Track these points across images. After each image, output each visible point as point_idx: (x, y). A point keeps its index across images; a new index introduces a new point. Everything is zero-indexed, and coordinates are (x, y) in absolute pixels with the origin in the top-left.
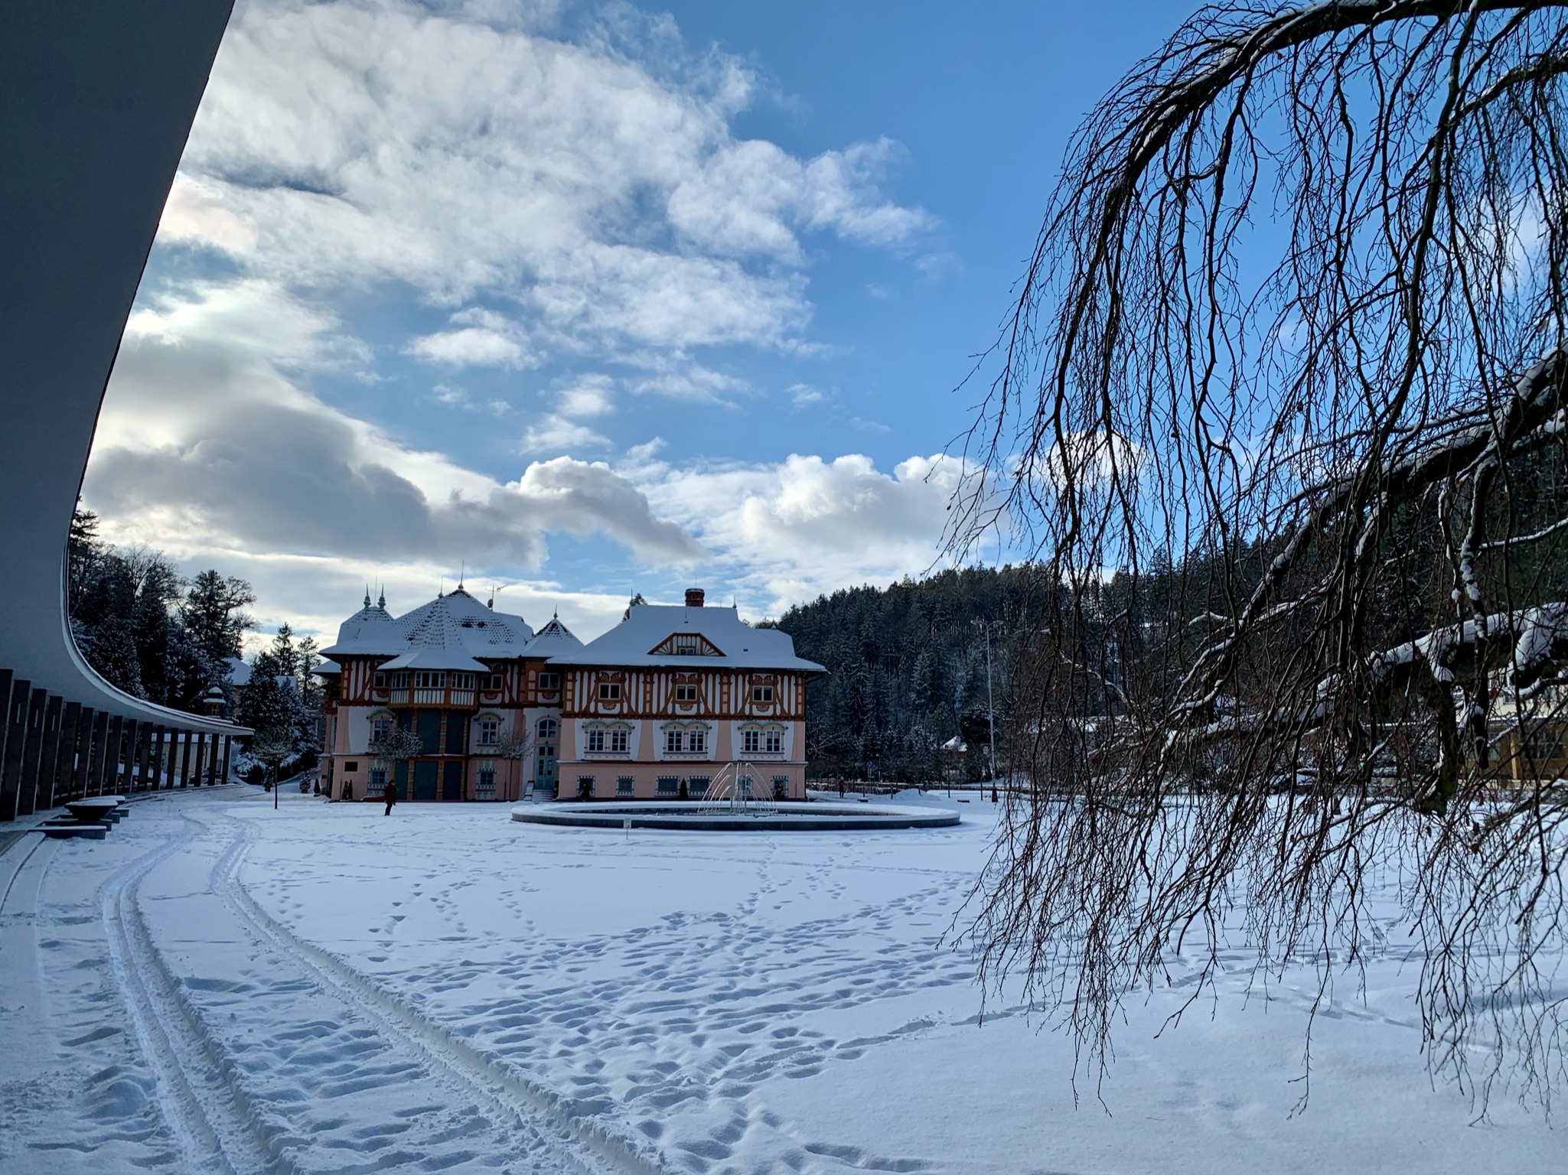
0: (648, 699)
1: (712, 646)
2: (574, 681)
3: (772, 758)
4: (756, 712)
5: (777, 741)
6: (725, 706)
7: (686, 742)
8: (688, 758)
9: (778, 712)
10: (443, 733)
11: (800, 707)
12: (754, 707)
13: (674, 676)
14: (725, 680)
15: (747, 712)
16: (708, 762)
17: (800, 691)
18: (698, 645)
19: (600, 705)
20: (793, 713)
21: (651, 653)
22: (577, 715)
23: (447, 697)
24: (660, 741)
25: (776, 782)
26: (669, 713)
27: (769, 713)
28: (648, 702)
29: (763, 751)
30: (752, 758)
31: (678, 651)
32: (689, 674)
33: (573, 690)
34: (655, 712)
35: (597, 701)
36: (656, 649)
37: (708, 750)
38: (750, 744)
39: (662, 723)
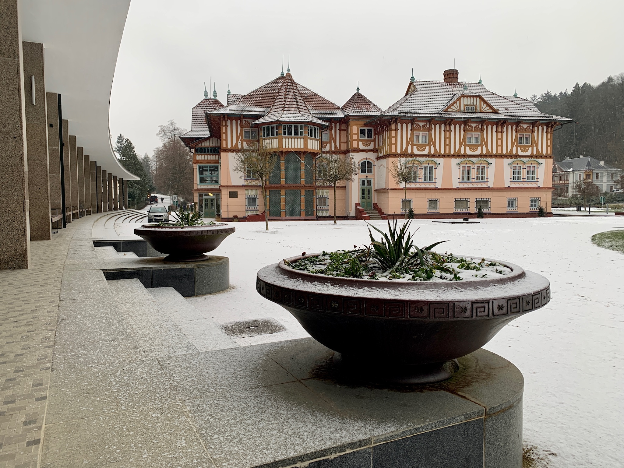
0: (447, 143)
1: (488, 105)
2: (396, 130)
3: (530, 185)
4: (520, 153)
5: (533, 173)
6: (500, 148)
7: (474, 173)
8: (475, 186)
9: (535, 152)
10: (303, 170)
11: (549, 148)
12: (519, 148)
13: (465, 126)
14: (500, 129)
15: (514, 152)
16: (488, 188)
17: (549, 137)
18: (479, 104)
19: (415, 147)
20: (544, 153)
22: (399, 156)
23: (305, 144)
24: (456, 173)
25: (532, 201)
26: (462, 152)
27: (529, 153)
28: (448, 145)
29: (524, 180)
30: (517, 185)
31: (464, 108)
32: (475, 124)
33: (396, 137)
34: (452, 152)
35: (413, 145)
36: (450, 107)
37: (488, 180)
38: (516, 175)
39: (458, 160)
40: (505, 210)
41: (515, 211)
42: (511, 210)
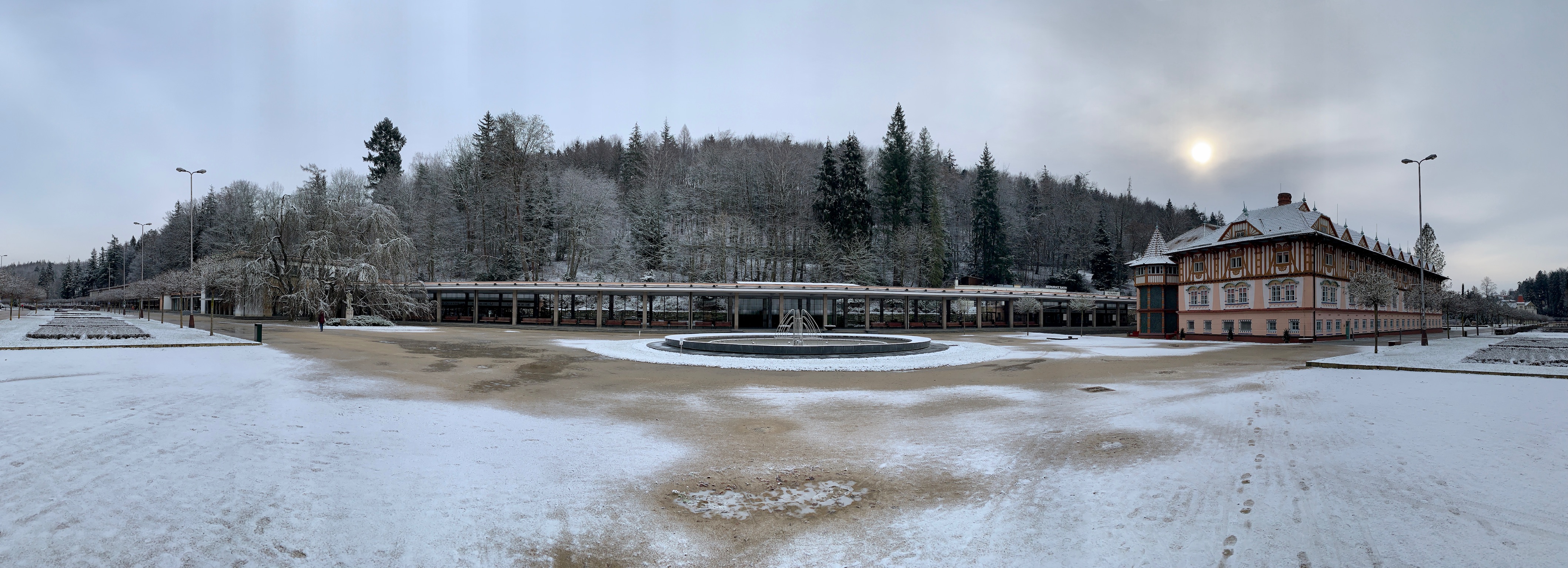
0: (1217, 269)
1: (1255, 228)
2: (1183, 263)
3: (1289, 306)
4: (1278, 272)
5: (1293, 293)
6: (1259, 269)
7: (1237, 296)
8: (1239, 307)
9: (1293, 271)
10: (1149, 298)
12: (1277, 268)
13: (1229, 252)
14: (1258, 251)
15: (1272, 272)
16: (1249, 310)
17: (1307, 253)
18: (1247, 229)
19: (1195, 276)
21: (1221, 240)
22: (1183, 284)
24: (1223, 296)
26: (1228, 277)
27: (1286, 272)
28: (1216, 271)
29: (1282, 300)
30: (1277, 306)
31: (1236, 235)
32: (1237, 249)
33: (1183, 269)
34: (1220, 278)
35: (1193, 274)
36: (1223, 236)
37: (1249, 302)
38: (1275, 296)
39: (1223, 284)
40: (1264, 333)
41: (1275, 333)
42: (1272, 332)
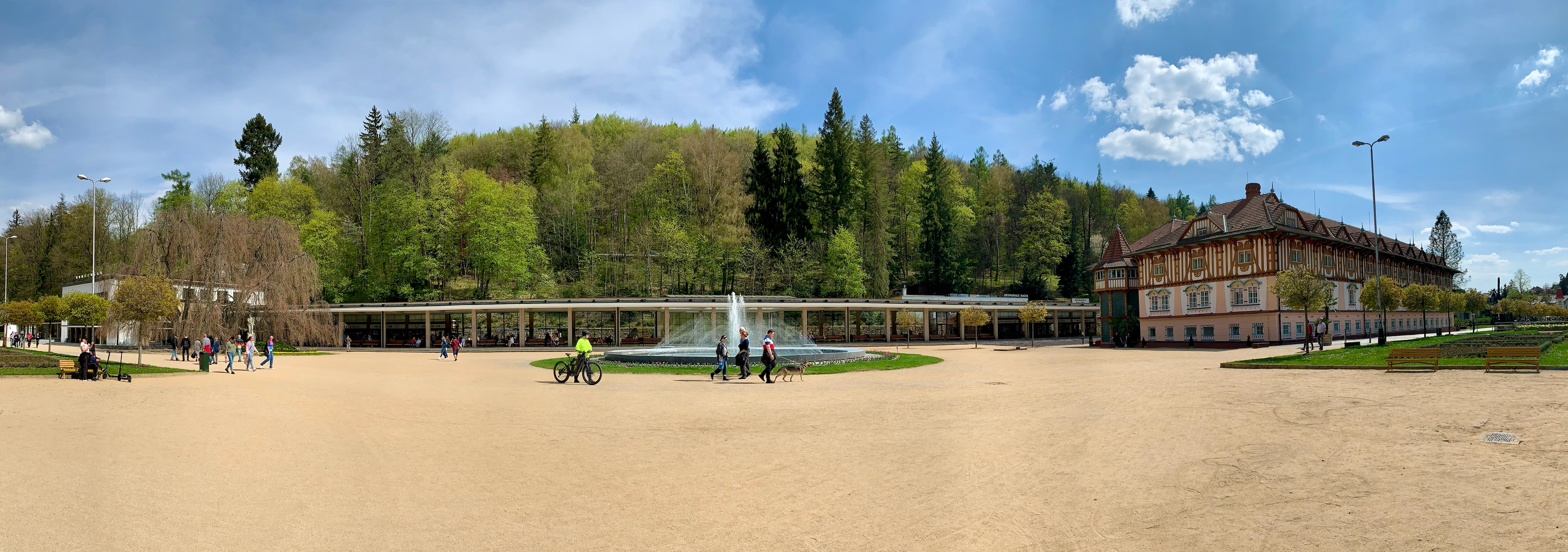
0: (1177, 271)
1: (1216, 225)
2: (1143, 265)
3: (1253, 309)
4: (1240, 273)
5: (1256, 295)
6: (1220, 270)
7: (1199, 300)
8: (1201, 312)
9: (1255, 271)
10: (1110, 305)
11: (1270, 263)
12: (1239, 268)
13: (1190, 252)
14: (1219, 250)
15: (1234, 273)
16: (1212, 314)
17: (1270, 250)
18: (1208, 226)
19: (1155, 279)
20: (1265, 269)
21: (1182, 239)
22: (1144, 288)
23: (1107, 284)
24: (1185, 299)
25: (1258, 328)
26: (1189, 279)
27: (1249, 272)
28: (1177, 274)
29: (1245, 304)
30: (1239, 310)
31: (1197, 233)
32: (1198, 249)
33: (1142, 272)
34: (1181, 281)
35: (1153, 277)
36: (1185, 234)
37: (1211, 306)
38: (1238, 299)
39: (1184, 288)
40: (1226, 338)
41: (1238, 339)
42: (1236, 338)
